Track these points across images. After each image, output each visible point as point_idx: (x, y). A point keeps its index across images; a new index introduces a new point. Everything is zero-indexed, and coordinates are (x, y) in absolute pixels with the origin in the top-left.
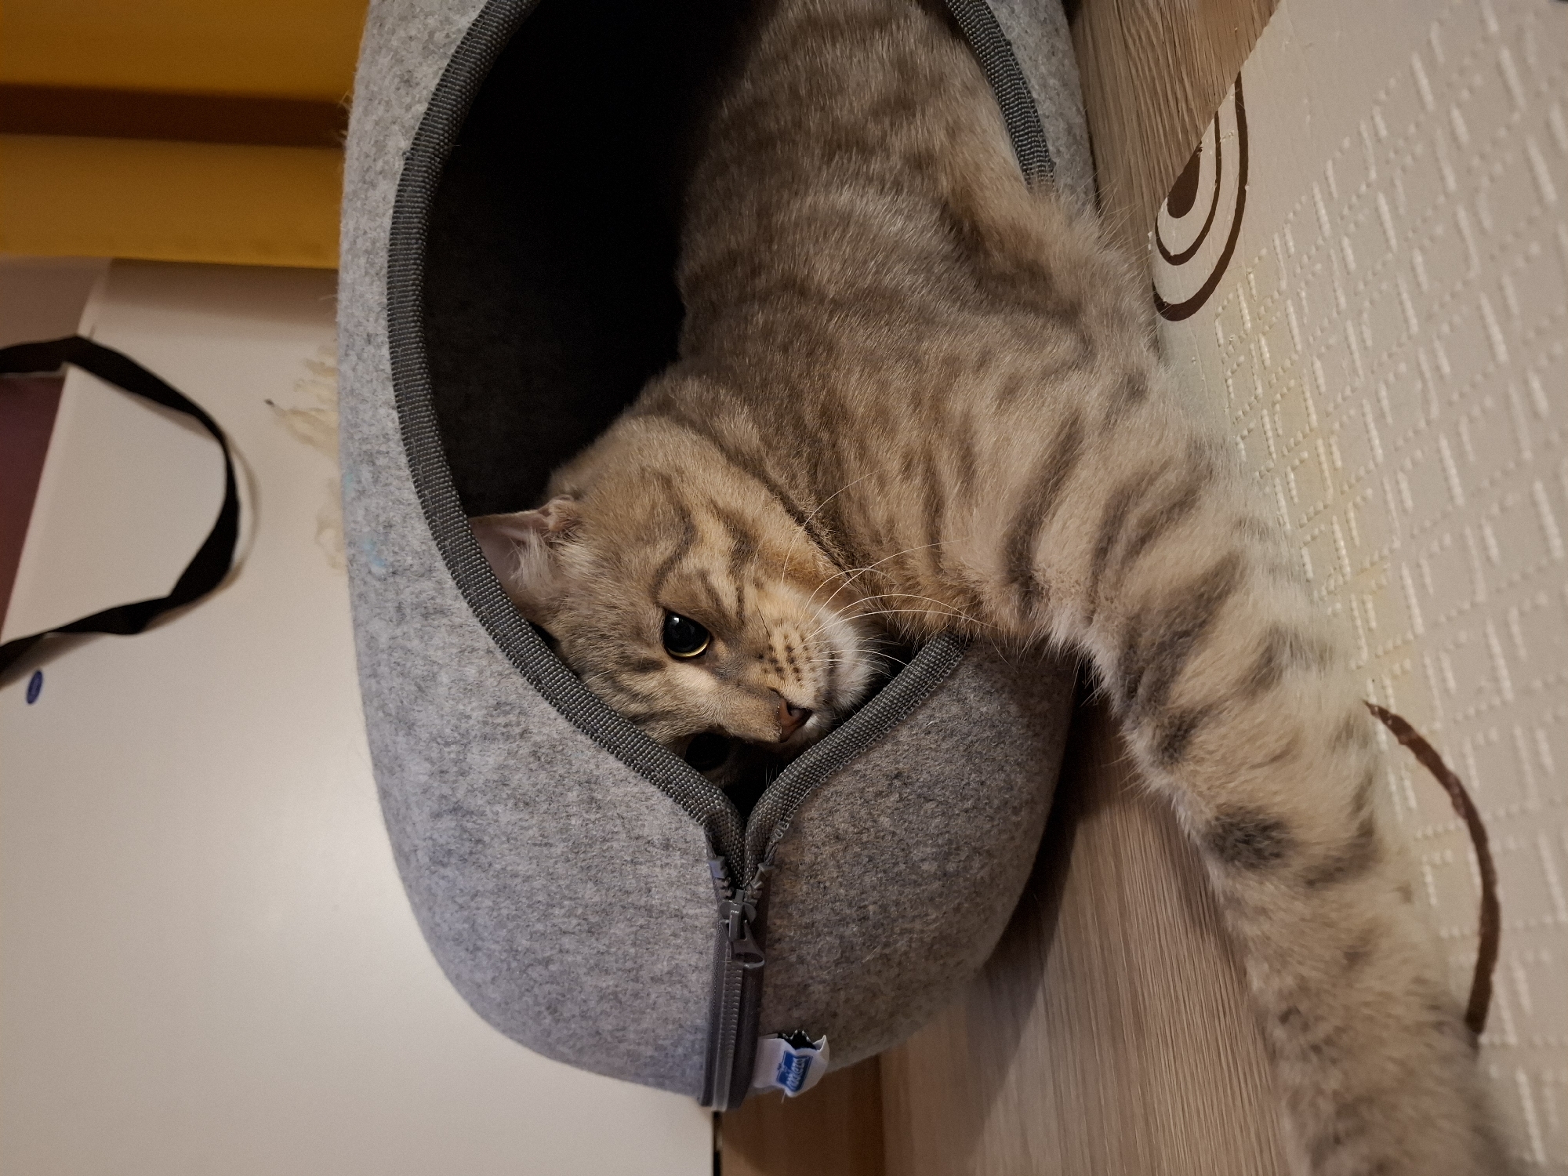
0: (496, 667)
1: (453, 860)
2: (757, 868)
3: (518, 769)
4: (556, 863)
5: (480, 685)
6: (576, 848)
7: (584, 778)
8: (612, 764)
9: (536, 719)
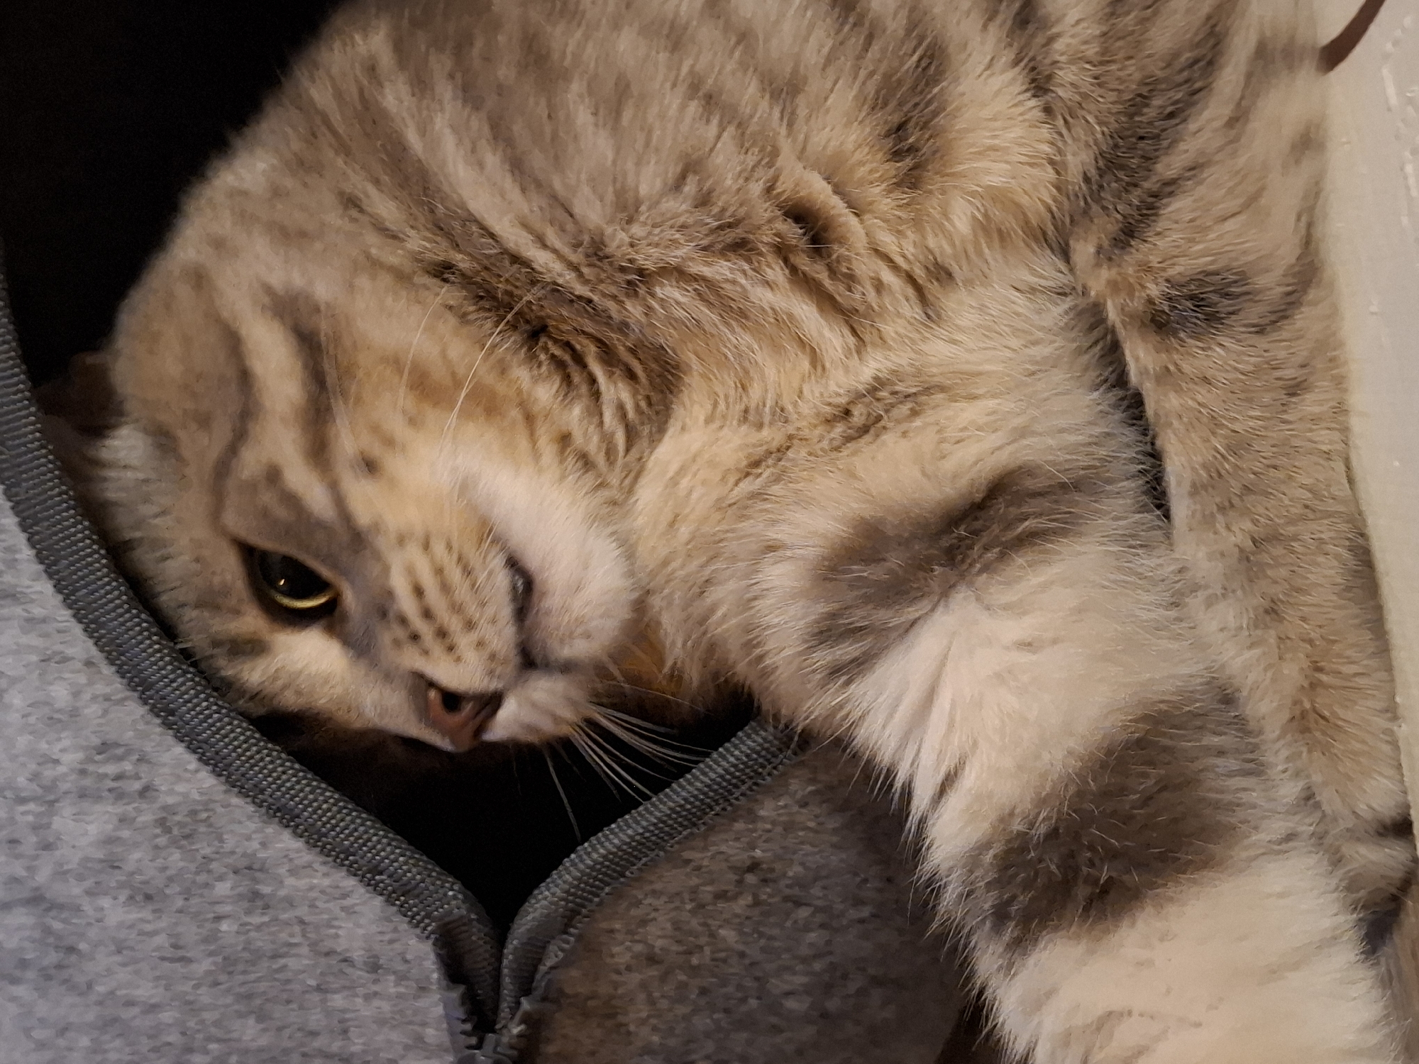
0: (100, 688)
1: (31, 974)
2: (518, 1004)
3: (136, 845)
4: (196, 987)
5: (74, 713)
6: (229, 964)
7: (244, 862)
8: (287, 842)
9: (166, 770)
